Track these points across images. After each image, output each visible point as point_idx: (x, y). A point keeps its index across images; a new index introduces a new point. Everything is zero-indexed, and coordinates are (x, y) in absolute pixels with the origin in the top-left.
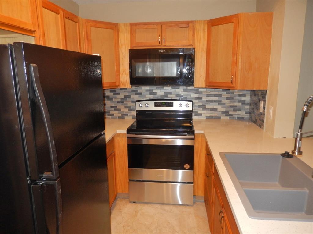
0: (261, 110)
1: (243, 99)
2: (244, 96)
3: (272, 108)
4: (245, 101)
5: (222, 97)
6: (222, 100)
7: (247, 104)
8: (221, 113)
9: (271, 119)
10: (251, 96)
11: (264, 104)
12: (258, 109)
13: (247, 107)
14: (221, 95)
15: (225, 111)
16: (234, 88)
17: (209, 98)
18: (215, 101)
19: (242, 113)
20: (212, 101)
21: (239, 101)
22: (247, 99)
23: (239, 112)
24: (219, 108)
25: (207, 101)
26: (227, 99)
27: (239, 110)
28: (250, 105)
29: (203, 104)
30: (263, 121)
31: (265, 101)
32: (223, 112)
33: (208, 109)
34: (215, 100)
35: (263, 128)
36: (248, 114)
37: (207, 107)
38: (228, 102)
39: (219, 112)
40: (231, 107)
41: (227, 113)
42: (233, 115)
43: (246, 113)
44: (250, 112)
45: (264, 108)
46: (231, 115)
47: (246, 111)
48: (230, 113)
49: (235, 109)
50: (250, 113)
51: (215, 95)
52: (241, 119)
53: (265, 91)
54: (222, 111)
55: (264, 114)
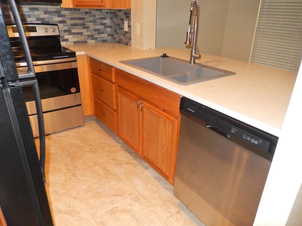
0: (126, 29)
1: (104, 21)
2: (104, 18)
3: (139, 24)
4: (105, 24)
5: (86, 20)
6: (86, 24)
7: (108, 27)
8: (87, 37)
9: (139, 34)
10: (111, 19)
11: (128, 23)
12: (122, 29)
13: (109, 30)
14: (84, 18)
15: (90, 34)
17: (74, 22)
18: (80, 25)
19: (105, 36)
20: (76, 25)
21: (102, 24)
22: (108, 21)
23: (102, 35)
24: (84, 31)
25: (72, 25)
26: (91, 22)
27: (103, 33)
28: (111, 27)
29: (68, 28)
30: (130, 39)
31: (129, 20)
32: (89, 36)
33: (74, 34)
34: (79, 24)
35: (131, 44)
36: (110, 36)
37: (73, 31)
38: (91, 25)
39: (85, 35)
40: (95, 30)
41: (92, 37)
42: (98, 38)
43: (109, 35)
44: (112, 34)
45: (129, 26)
46: (96, 39)
47: (109, 33)
48: (95, 36)
49: (99, 32)
51: (79, 18)
52: (104, 41)
53: (129, 10)
54: (88, 35)
55: (130, 32)
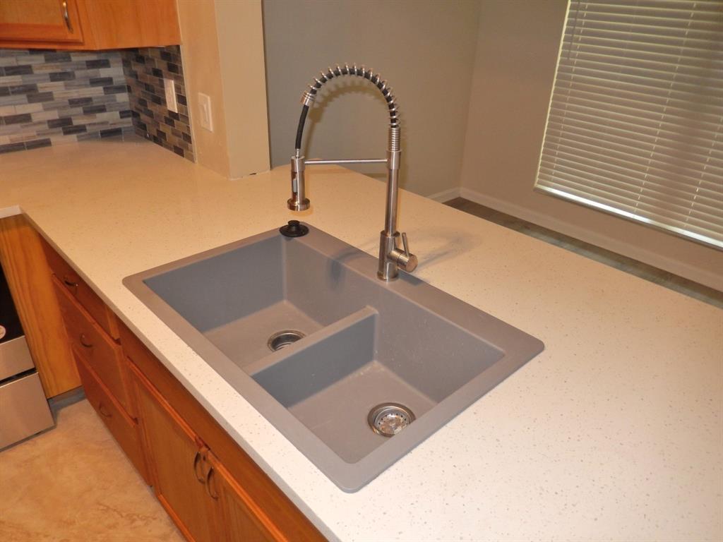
0: (172, 105)
1: (104, 73)
2: (106, 64)
3: (209, 98)
4: (110, 80)
5: (36, 72)
6: (39, 85)
7: (120, 89)
8: (46, 127)
9: (212, 129)
10: (126, 63)
11: (178, 89)
12: (160, 101)
13: (123, 98)
14: (30, 67)
15: (58, 118)
16: (82, 44)
18: (16, 91)
19: (111, 118)
21: (95, 82)
22: (116, 72)
23: (101, 117)
24: (35, 109)
26: (54, 77)
27: (102, 109)
28: (129, 89)
30: (188, 138)
31: (179, 79)
32: (53, 124)
34: (12, 87)
35: (192, 156)
36: (129, 116)
38: (58, 89)
39: (40, 123)
40: (74, 103)
41: (65, 125)
42: (87, 128)
43: (124, 114)
44: (134, 110)
45: (182, 100)
46: (80, 129)
47: (122, 109)
48: (76, 122)
49: (91, 108)
50: (135, 115)
51: (7, 68)
52: (111, 134)
53: (175, 49)
54: (49, 121)
55: (186, 118)
